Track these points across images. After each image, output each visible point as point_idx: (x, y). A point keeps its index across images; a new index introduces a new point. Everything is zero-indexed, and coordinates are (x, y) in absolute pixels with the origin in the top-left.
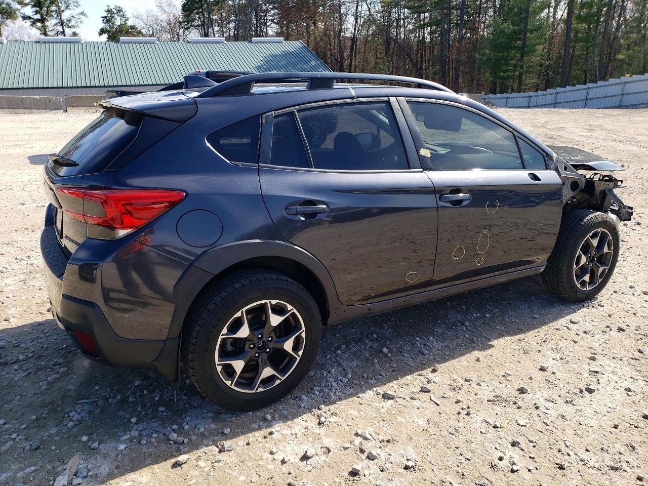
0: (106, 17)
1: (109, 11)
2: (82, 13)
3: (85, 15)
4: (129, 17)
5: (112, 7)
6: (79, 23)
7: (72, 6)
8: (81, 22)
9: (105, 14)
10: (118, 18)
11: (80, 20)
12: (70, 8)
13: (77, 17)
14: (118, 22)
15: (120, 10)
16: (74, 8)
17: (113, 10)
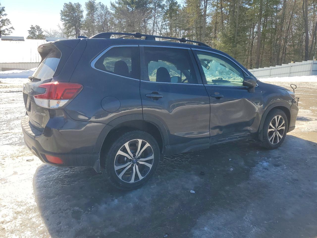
0: (30, 31)
1: (33, 28)
2: (12, 28)
3: (13, 29)
4: (43, 31)
5: (34, 26)
6: (11, 33)
7: (6, 24)
8: (11, 32)
9: (30, 29)
10: (37, 32)
11: (11, 31)
12: (5, 25)
13: (9, 30)
14: (37, 33)
15: (38, 28)
16: (7, 25)
17: (35, 27)
